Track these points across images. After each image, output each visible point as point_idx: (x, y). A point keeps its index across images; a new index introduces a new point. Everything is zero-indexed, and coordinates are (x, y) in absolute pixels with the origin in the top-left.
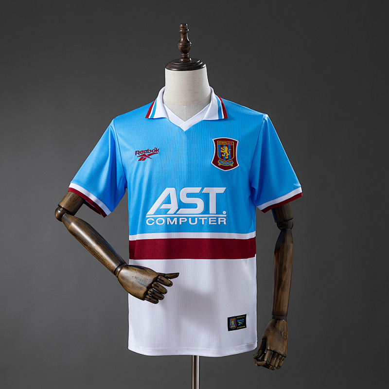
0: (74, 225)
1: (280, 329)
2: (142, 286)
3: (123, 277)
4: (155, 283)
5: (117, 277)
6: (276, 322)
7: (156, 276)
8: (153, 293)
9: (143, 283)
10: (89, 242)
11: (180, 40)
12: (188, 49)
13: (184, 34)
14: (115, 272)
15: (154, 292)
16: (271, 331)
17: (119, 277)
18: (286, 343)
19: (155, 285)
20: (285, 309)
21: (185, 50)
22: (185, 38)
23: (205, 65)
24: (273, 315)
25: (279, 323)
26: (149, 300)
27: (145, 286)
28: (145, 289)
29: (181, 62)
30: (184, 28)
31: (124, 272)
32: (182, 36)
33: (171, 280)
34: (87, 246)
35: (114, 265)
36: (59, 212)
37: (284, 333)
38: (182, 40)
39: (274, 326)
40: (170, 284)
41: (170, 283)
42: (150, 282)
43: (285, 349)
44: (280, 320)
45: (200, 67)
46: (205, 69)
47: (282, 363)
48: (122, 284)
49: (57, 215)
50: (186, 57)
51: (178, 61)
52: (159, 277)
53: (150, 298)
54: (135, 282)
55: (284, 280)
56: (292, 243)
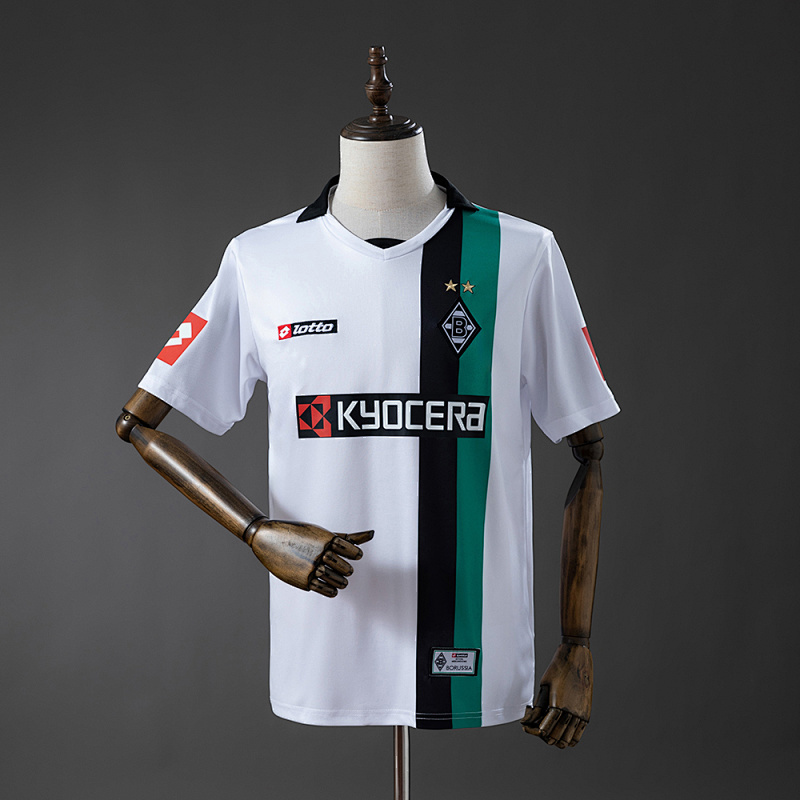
0: (154, 448)
1: (576, 664)
2: (303, 561)
3: (263, 546)
4: (329, 553)
5: (251, 546)
6: (569, 651)
7: (329, 539)
8: (327, 575)
9: (304, 555)
10: (185, 480)
11: (371, 79)
12: (386, 98)
13: (379, 66)
14: (244, 536)
15: (328, 572)
16: (560, 669)
17: (254, 545)
18: (590, 693)
19: (328, 556)
20: (585, 623)
21: (380, 99)
22: (380, 75)
23: (420, 130)
24: (563, 635)
25: (574, 652)
26: (319, 590)
27: (309, 560)
28: (310, 566)
29: (371, 123)
30: (378, 55)
31: (264, 535)
32: (373, 71)
33: (360, 546)
34: (182, 486)
35: (241, 522)
36: (124, 422)
37: (584, 673)
38: (374, 78)
39: (566, 659)
40: (358, 554)
41: (357, 551)
42: (319, 553)
43: (585, 705)
44: (577, 645)
45: (411, 133)
46: (420, 137)
47: (581, 734)
48: (260, 558)
49: (119, 430)
50: (382, 114)
51: (365, 121)
52: (336, 541)
53: (321, 585)
54: (289, 553)
55: (582, 562)
56: (601, 487)
